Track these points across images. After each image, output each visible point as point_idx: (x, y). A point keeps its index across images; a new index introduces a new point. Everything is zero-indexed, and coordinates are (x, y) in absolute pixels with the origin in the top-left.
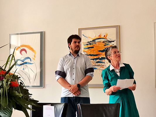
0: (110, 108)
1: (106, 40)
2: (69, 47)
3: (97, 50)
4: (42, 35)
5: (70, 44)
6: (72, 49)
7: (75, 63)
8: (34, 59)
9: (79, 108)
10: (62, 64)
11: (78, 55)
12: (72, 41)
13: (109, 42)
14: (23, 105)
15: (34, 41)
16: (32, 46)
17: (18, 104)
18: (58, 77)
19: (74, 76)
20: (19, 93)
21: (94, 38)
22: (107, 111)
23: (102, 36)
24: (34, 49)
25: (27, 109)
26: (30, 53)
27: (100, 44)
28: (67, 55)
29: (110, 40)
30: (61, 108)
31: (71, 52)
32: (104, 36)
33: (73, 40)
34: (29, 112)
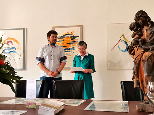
0: (77, 84)
1: (72, 36)
2: (48, 39)
3: (66, 42)
4: (25, 31)
5: (49, 37)
6: (50, 41)
7: (53, 52)
8: (18, 49)
9: (54, 83)
10: (42, 52)
11: (55, 46)
12: (50, 36)
13: (75, 37)
14: (9, 80)
15: (19, 35)
16: (16, 39)
17: (5, 79)
18: (38, 62)
19: (52, 62)
20: (6, 70)
21: (64, 34)
22: (75, 86)
23: (70, 33)
24: (18, 41)
25: (12, 83)
26: (15, 45)
27: (68, 39)
28: (46, 45)
29: (76, 36)
30: (40, 84)
31: (50, 43)
32: (72, 33)
33: (52, 35)
34: (14, 85)
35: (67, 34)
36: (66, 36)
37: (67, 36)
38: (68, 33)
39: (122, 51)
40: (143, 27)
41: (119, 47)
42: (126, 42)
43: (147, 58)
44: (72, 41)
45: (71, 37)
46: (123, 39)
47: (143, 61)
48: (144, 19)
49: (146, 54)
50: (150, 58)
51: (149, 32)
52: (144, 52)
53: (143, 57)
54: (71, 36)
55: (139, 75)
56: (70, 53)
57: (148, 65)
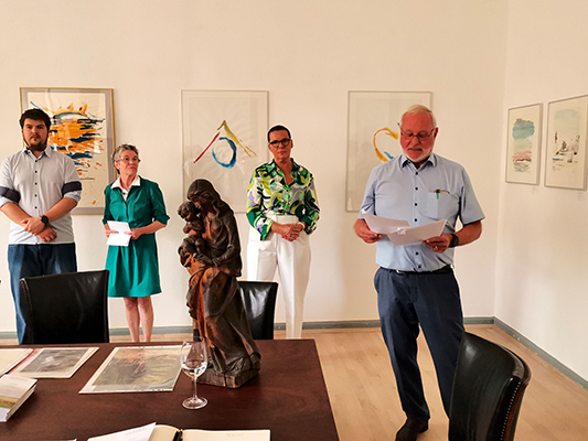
1: (84, 118)
7: (39, 172)
11: (45, 155)
13: (91, 123)
18: (2, 200)
23: (76, 109)
27: (72, 126)
28: (20, 153)
29: (94, 119)
32: (81, 108)
35: (68, 110)
36: (63, 118)
37: (69, 117)
38: (69, 108)
39: (223, 165)
40: (206, 214)
41: (214, 155)
42: (231, 142)
43: (211, 280)
44: (85, 132)
45: (79, 121)
46: (223, 133)
47: (203, 284)
48: (205, 201)
49: (210, 271)
50: (216, 279)
51: (215, 227)
52: (206, 268)
53: (205, 277)
54: (79, 117)
55: (198, 311)
56: (80, 167)
57: (212, 295)
